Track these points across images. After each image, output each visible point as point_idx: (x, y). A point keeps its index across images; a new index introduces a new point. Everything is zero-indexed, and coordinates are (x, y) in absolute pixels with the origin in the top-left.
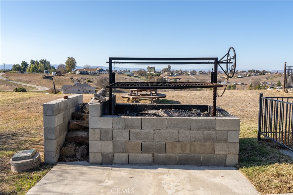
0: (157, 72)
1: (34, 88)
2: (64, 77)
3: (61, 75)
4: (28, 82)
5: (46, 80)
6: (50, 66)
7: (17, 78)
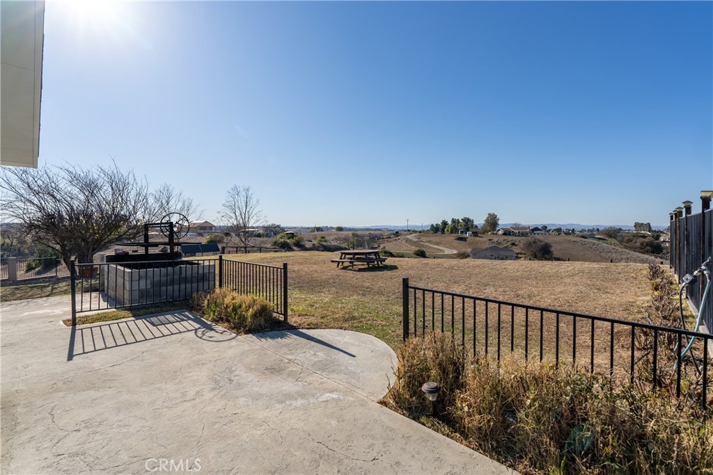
0: (653, 231)
1: (441, 250)
2: (480, 239)
3: (477, 236)
4: (438, 244)
5: (458, 241)
6: (472, 225)
7: (428, 239)
